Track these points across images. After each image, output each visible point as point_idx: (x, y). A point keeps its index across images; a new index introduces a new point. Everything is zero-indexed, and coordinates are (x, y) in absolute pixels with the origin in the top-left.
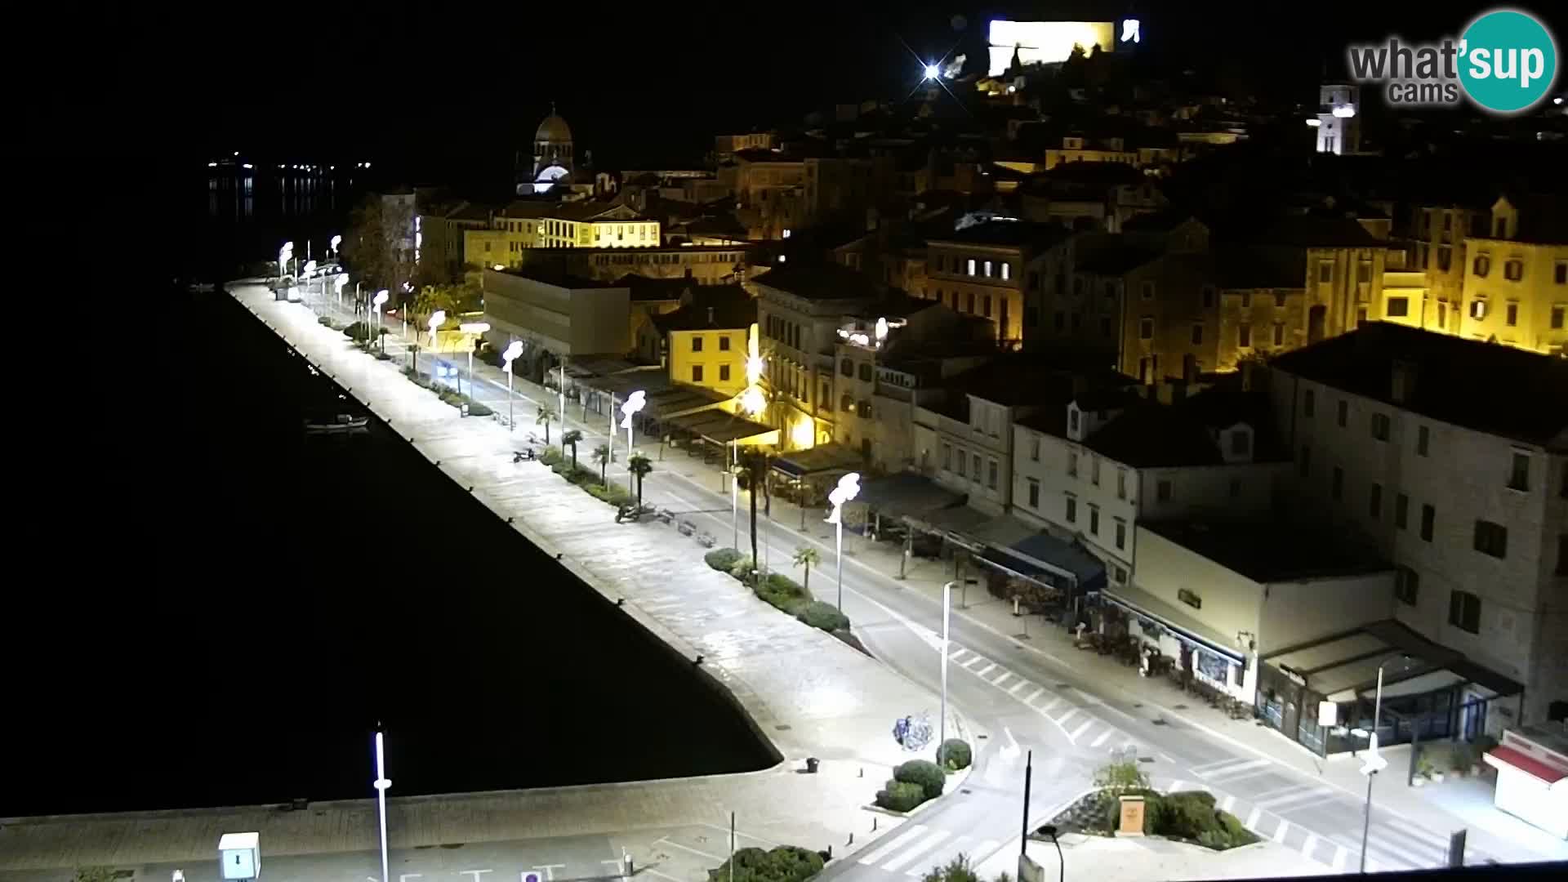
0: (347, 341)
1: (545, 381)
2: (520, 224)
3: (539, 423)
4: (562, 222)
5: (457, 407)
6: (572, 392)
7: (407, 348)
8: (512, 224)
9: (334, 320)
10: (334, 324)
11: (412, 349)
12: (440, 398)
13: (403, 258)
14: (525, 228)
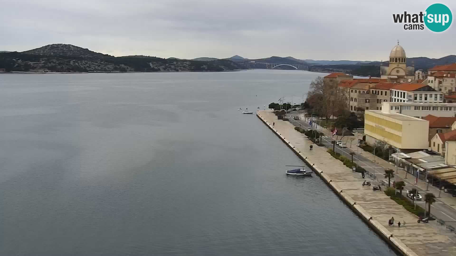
0: (306, 137)
1: (390, 159)
2: (382, 92)
3: (386, 177)
4: (400, 91)
5: (351, 168)
6: (401, 165)
7: (331, 142)
8: (378, 92)
9: (301, 128)
10: (301, 130)
11: (334, 142)
12: (344, 164)
13: (331, 104)
14: (384, 93)
